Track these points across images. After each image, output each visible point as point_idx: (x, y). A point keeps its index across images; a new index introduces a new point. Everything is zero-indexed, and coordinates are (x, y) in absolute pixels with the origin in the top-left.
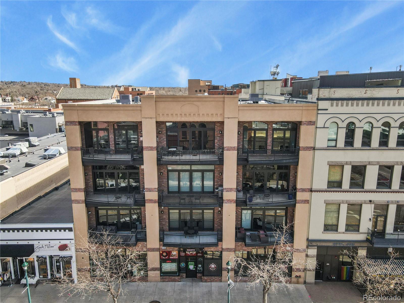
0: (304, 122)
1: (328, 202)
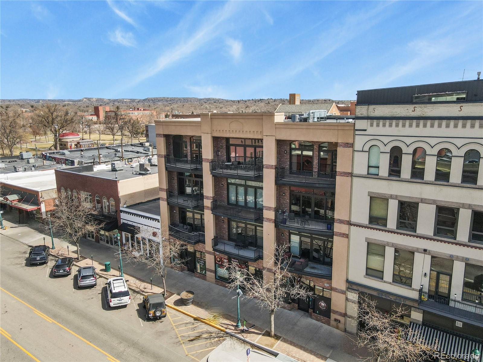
1: (370, 241)
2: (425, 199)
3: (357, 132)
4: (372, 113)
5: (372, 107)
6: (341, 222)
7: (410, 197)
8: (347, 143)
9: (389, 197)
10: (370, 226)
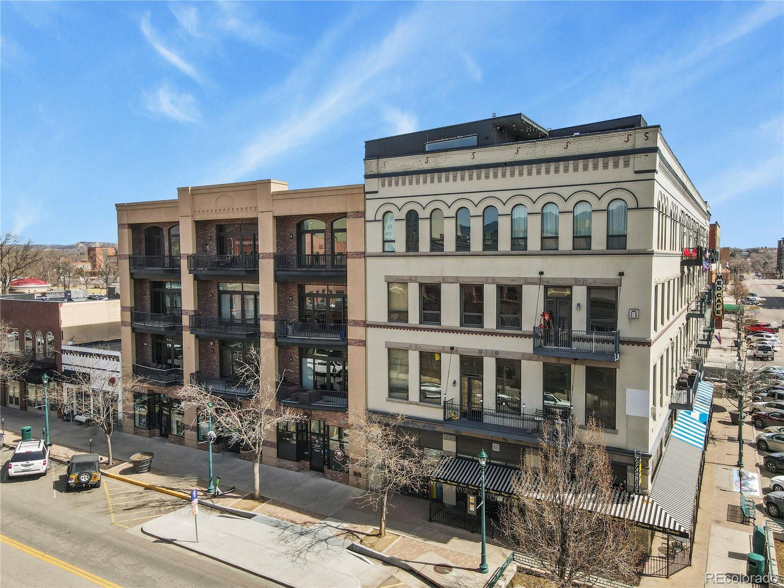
0: (350, 213)
1: (390, 346)
2: (447, 277)
3: (368, 196)
4: (382, 169)
5: (382, 161)
6: (356, 323)
7: (431, 277)
8: (358, 212)
9: (408, 280)
10: (390, 324)
